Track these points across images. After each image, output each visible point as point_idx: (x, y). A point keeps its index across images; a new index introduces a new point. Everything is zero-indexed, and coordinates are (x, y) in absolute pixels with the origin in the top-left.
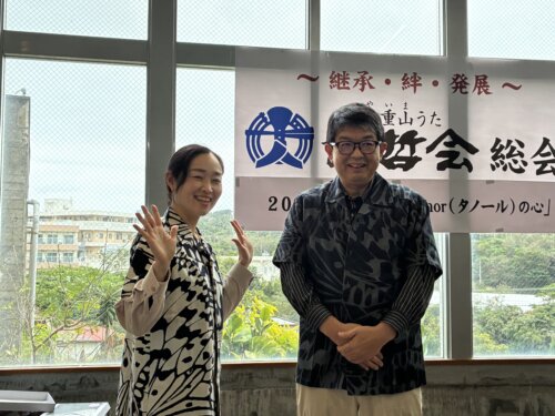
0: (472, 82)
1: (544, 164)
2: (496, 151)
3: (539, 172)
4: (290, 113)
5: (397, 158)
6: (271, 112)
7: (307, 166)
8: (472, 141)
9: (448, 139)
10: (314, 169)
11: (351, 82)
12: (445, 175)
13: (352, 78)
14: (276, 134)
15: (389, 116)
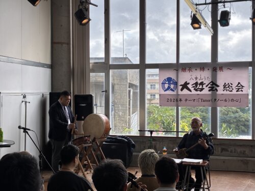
0: (218, 69)
1: (239, 89)
2: (225, 86)
3: (237, 91)
5: (198, 89)
6: (167, 78)
8: (218, 84)
9: (211, 84)
10: (177, 92)
11: (187, 70)
12: (210, 93)
14: (168, 84)
15: (196, 78)
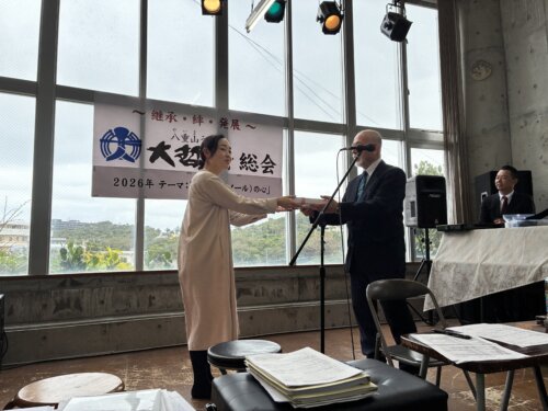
0: (230, 123)
1: (267, 168)
2: (243, 159)
3: (265, 172)
4: (128, 131)
5: (189, 160)
6: (116, 130)
7: (137, 161)
10: (142, 163)
11: (164, 117)
13: (165, 115)
14: (119, 143)
15: (185, 137)
